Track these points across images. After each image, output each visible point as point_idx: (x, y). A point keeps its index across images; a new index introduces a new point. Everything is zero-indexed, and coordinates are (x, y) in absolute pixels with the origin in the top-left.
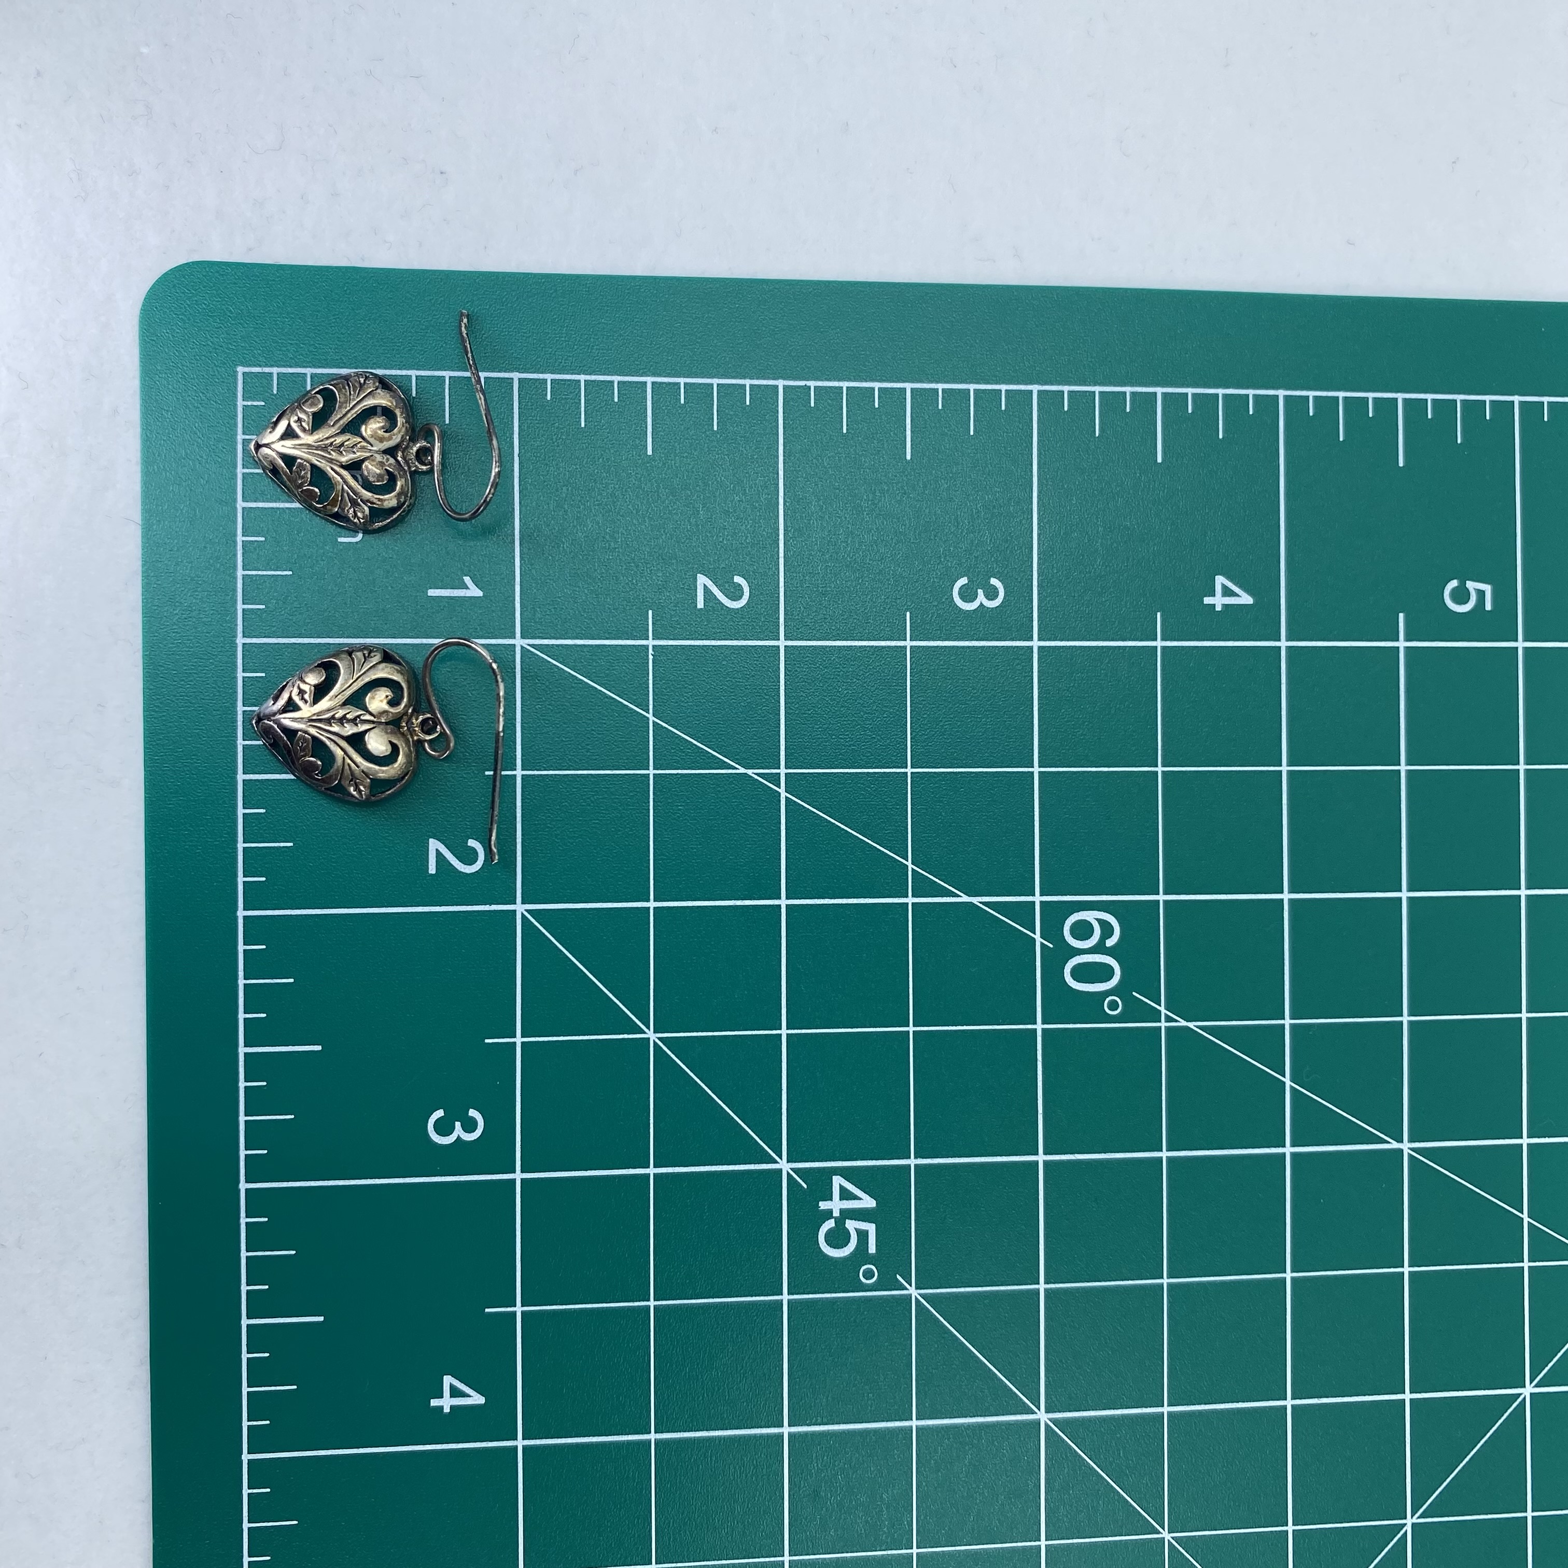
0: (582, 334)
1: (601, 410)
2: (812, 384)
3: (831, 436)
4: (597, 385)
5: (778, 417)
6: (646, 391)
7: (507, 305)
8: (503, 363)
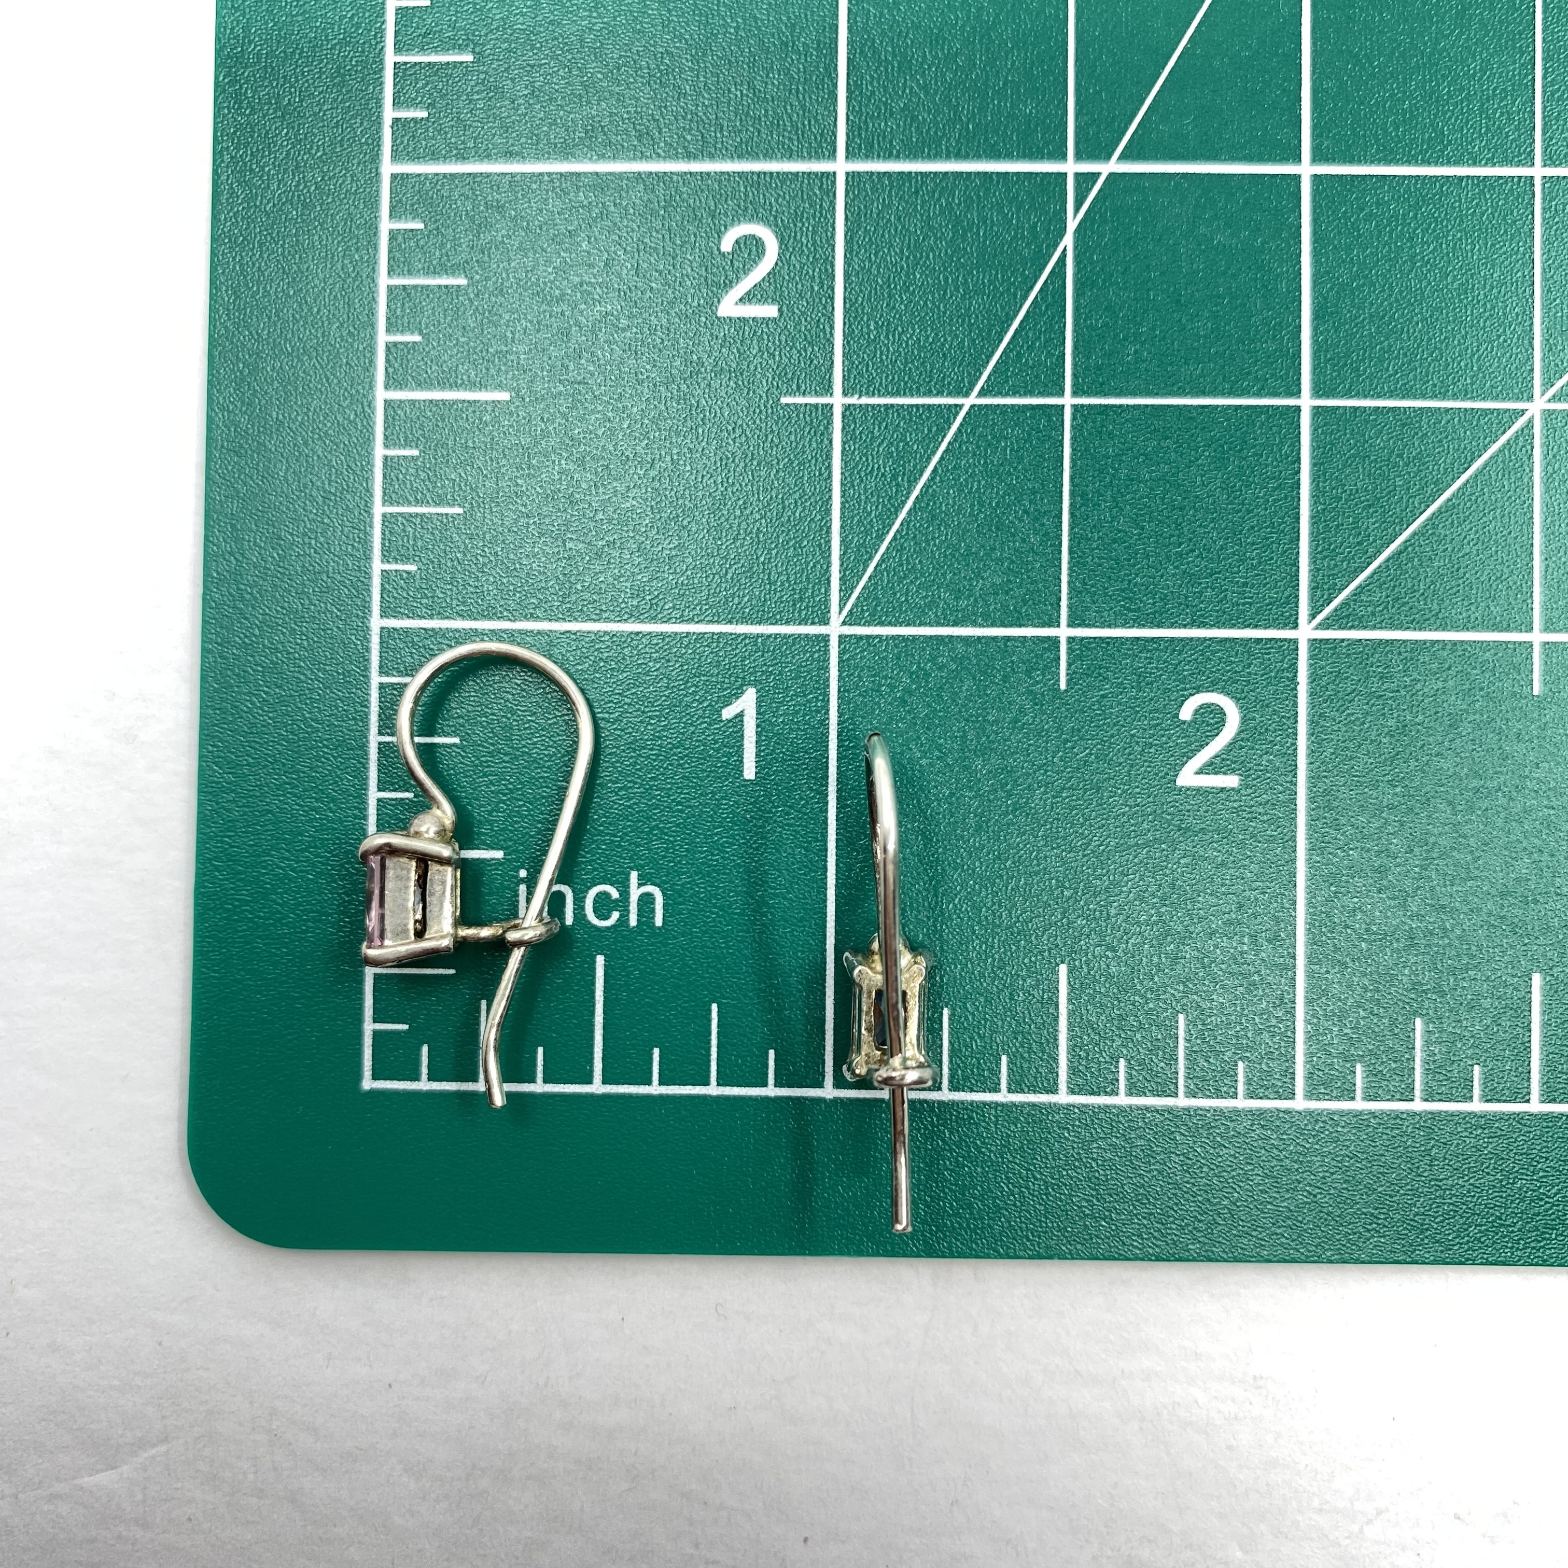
0: (304, 510)
1: (433, 479)
2: (389, 114)
3: (477, 84)
4: (391, 484)
5: (445, 175)
6: (401, 401)
7: (255, 636)
8: (356, 645)
